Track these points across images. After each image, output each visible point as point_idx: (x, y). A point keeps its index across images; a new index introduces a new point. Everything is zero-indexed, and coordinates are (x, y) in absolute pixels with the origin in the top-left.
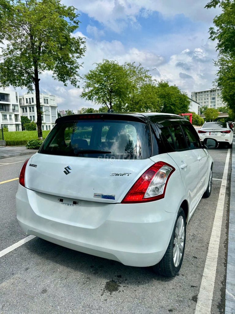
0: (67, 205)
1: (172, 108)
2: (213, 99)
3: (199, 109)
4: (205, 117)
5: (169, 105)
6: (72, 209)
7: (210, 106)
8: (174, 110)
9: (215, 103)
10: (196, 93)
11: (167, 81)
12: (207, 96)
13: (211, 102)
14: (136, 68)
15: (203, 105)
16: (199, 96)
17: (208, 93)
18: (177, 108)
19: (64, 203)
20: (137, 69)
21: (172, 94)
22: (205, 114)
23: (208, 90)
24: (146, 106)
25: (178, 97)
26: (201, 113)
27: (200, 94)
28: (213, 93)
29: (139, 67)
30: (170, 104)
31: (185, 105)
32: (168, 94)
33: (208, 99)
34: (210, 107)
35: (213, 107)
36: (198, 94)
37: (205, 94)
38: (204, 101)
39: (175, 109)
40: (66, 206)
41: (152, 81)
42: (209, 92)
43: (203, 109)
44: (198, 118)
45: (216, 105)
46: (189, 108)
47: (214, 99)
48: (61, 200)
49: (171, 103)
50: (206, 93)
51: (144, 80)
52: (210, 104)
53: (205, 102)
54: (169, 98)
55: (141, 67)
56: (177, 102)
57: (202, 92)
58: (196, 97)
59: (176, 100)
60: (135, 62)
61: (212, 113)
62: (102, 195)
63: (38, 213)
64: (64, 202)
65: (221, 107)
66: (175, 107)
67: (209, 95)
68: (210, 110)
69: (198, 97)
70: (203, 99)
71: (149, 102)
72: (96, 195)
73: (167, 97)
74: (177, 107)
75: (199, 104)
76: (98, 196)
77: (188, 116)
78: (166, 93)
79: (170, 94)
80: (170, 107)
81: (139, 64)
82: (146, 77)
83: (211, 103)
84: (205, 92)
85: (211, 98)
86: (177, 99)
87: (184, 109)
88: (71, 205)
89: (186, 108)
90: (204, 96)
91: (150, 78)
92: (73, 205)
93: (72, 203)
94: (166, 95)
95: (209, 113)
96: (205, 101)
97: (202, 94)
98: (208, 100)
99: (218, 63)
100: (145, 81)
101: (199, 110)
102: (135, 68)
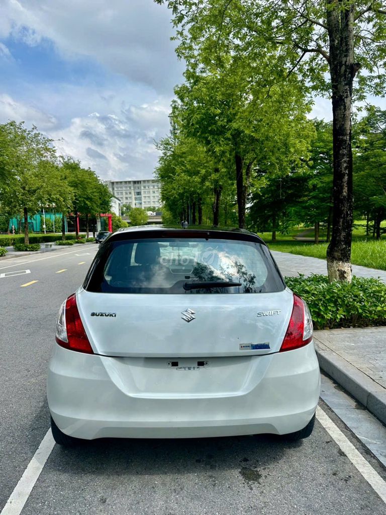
0: (187, 369)
1: (87, 204)
2: (138, 195)
3: (120, 208)
4: (129, 221)
5: (82, 199)
6: (197, 373)
7: (134, 203)
8: (91, 208)
9: (141, 200)
10: (113, 183)
11: (78, 160)
12: (129, 189)
13: (135, 198)
14: (27, 132)
15: (124, 201)
16: (117, 188)
17: (130, 185)
18: (95, 206)
19: (181, 368)
20: (29, 134)
21: (88, 183)
22: (130, 216)
23: (130, 180)
24: (49, 199)
25: (96, 188)
26: (122, 214)
27: (119, 185)
28: (137, 185)
29: (32, 131)
30: (85, 198)
31: (105, 200)
32: (82, 182)
33: (130, 193)
34: (134, 205)
35: (138, 206)
36: (115, 184)
37: (126, 185)
38: (124, 196)
39: (93, 206)
40: (187, 371)
41: (56, 157)
42: (132, 183)
43: (125, 208)
44: (120, 222)
45: (143, 203)
46: (111, 206)
47: (139, 193)
48: (175, 364)
49: (85, 196)
50: (128, 185)
51: (42, 155)
52: (134, 202)
53: (127, 198)
54: (84, 189)
55: (35, 131)
56: (95, 196)
57: (121, 182)
58: (113, 189)
59: (93, 192)
60: (24, 122)
61: (140, 214)
62: (252, 345)
63: (132, 395)
64: (180, 365)
65: (149, 207)
66: (91, 204)
67: (132, 188)
68: (137, 211)
69: (115, 189)
70: (124, 193)
71: (55, 192)
72: (242, 347)
73: (81, 186)
74: (96, 203)
75: (120, 201)
76: (246, 346)
77: (105, 218)
78: (78, 180)
79: (85, 182)
80: (85, 203)
81: (33, 127)
82: (47, 150)
83: (135, 200)
84: (126, 182)
85: (135, 192)
86: (95, 190)
87: (104, 208)
88: (194, 368)
89: (107, 206)
90: (124, 189)
91: (52, 153)
92: (198, 368)
93: (196, 365)
94: (79, 183)
95: (136, 215)
96: (127, 196)
97: (121, 186)
98: (130, 196)
99: (161, 147)
100: (44, 157)
101: (119, 210)
102: (25, 131)
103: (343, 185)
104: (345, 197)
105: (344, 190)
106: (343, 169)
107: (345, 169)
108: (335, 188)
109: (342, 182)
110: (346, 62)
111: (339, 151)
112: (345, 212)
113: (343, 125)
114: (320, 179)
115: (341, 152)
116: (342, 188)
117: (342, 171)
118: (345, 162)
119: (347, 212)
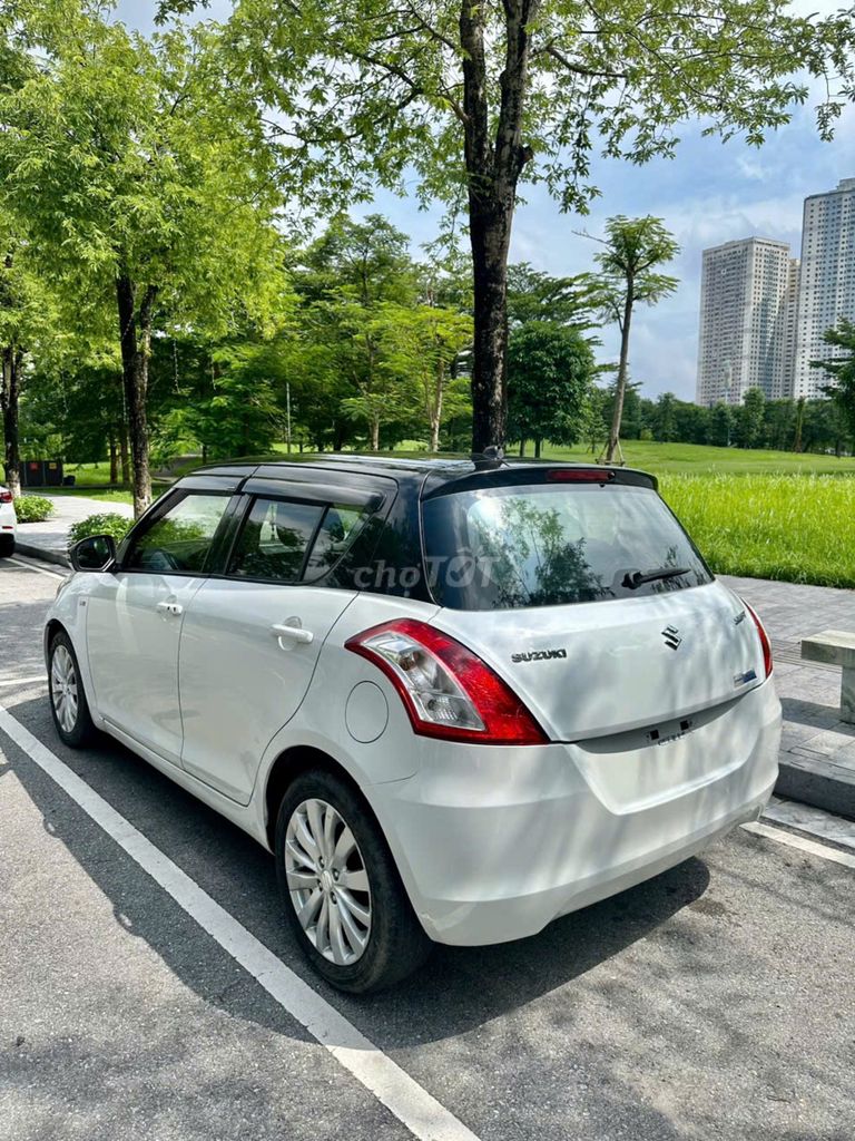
0: (671, 740)
40: (672, 744)
64: (661, 736)
88: (678, 735)
103: (496, 381)
104: (497, 403)
105: (496, 391)
106: (496, 349)
107: (499, 351)
108: (480, 385)
109: (494, 374)
110: (512, 139)
111: (490, 313)
112: (497, 433)
113: (499, 261)
114: (235, 350)
115: (492, 315)
116: (494, 388)
117: (493, 353)
118: (499, 335)
119: (500, 433)
